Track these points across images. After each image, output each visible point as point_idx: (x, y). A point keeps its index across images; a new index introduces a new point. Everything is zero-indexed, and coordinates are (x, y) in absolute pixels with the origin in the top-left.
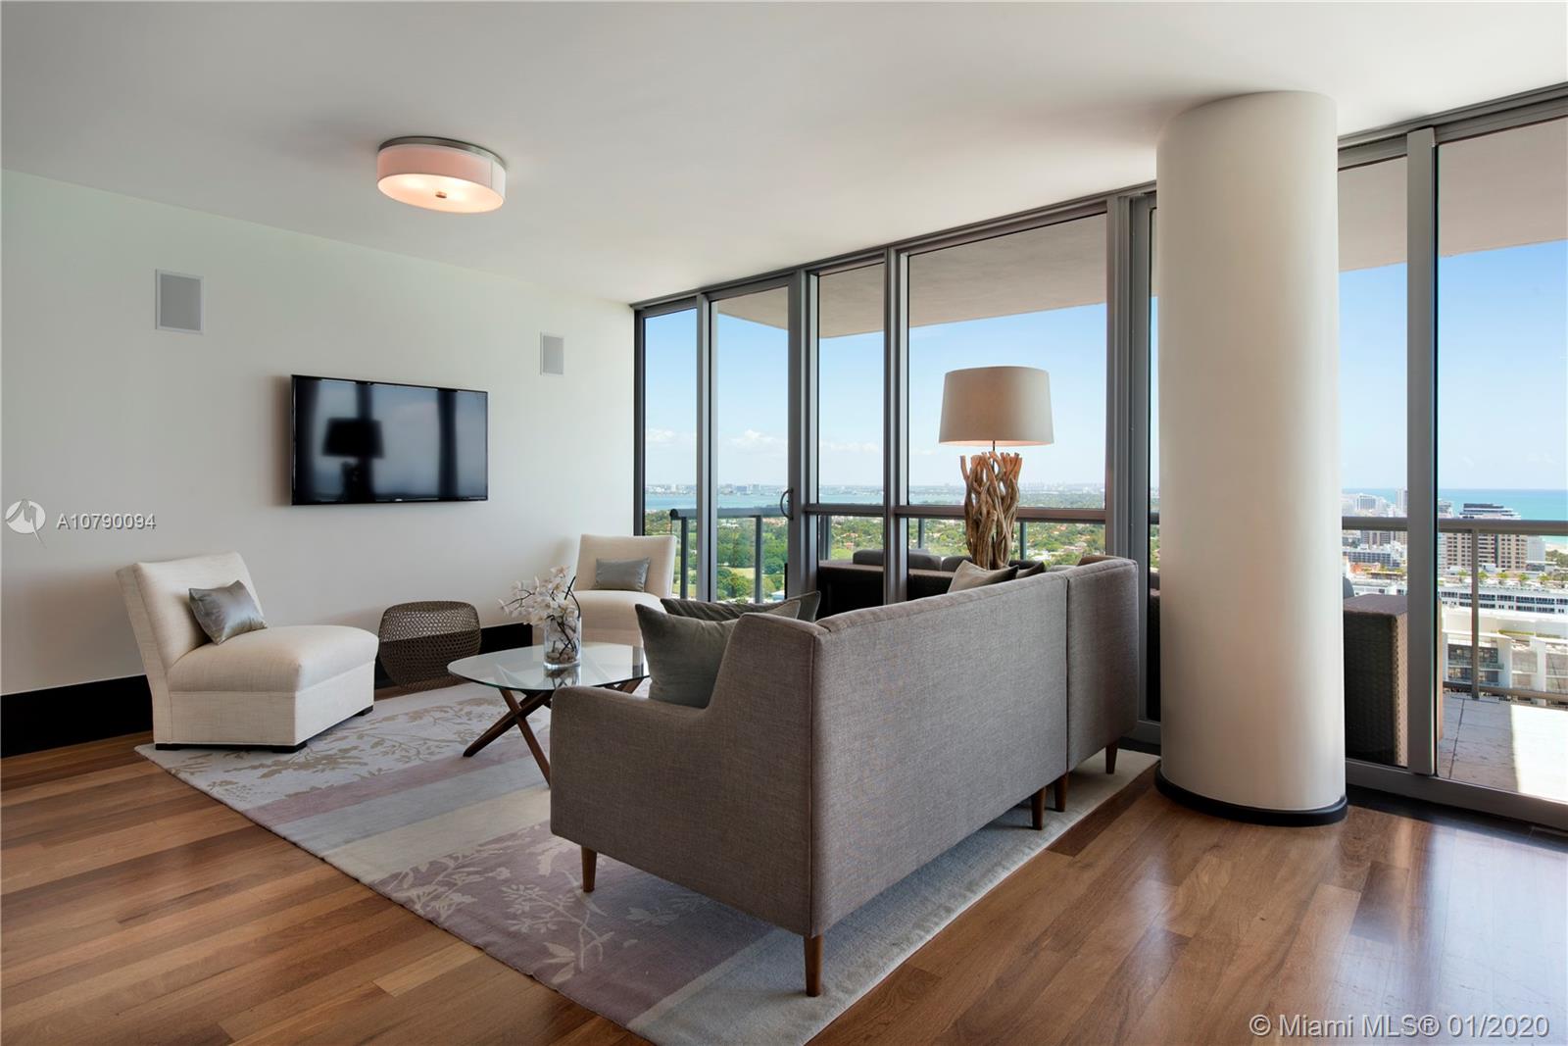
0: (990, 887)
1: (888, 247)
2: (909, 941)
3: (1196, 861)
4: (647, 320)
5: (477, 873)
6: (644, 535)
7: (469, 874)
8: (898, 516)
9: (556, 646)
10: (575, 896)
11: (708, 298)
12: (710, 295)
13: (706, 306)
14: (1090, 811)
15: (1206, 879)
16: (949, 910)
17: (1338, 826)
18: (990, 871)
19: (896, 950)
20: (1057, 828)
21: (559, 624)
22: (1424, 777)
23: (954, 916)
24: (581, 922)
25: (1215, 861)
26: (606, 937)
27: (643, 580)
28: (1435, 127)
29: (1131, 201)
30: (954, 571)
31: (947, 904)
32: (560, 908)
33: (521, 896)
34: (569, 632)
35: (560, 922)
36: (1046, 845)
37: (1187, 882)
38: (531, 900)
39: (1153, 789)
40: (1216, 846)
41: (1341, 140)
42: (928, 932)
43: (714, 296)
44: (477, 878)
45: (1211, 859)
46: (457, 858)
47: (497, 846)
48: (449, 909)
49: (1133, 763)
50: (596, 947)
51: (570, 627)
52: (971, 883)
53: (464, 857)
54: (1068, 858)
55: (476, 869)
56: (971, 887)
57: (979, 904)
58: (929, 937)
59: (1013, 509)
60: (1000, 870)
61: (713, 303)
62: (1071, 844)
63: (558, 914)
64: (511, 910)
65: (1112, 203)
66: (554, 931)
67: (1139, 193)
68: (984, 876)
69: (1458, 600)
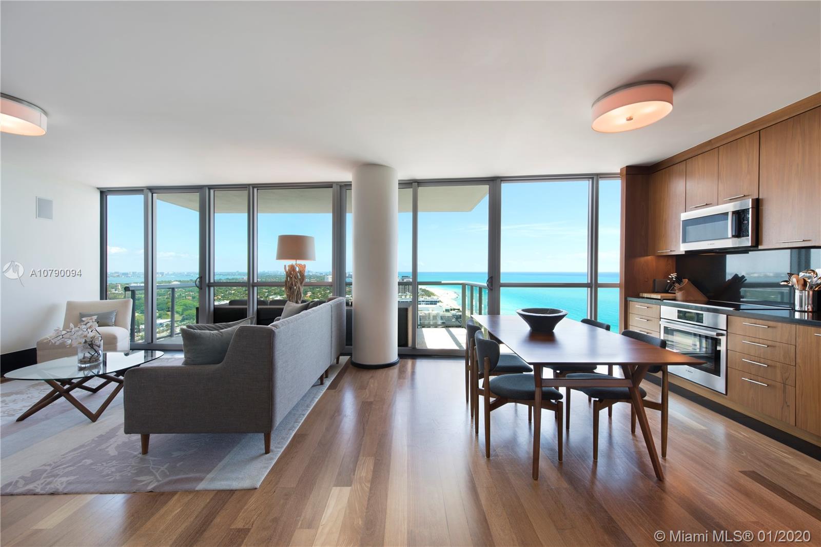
0: (314, 405)
1: (249, 185)
2: (294, 427)
3: (368, 382)
4: (108, 196)
5: (70, 466)
6: (106, 299)
7: (64, 468)
8: (253, 286)
9: (85, 355)
10: (138, 458)
11: (151, 191)
12: (152, 190)
13: (150, 195)
14: (335, 376)
15: (372, 386)
16: (304, 415)
17: (398, 365)
18: (313, 400)
19: (291, 431)
20: (328, 383)
21: (89, 345)
22: (414, 348)
23: (306, 416)
24: (149, 465)
25: (373, 381)
26: (166, 466)
27: (113, 321)
28: (418, 182)
29: (340, 186)
30: (284, 305)
31: (303, 413)
32: (133, 464)
33: (106, 467)
34: (95, 347)
35: (137, 469)
36: (326, 388)
37: (368, 388)
38: (113, 466)
39: (351, 366)
40: (372, 377)
41: (399, 181)
42: (299, 423)
43: (155, 191)
44: (72, 468)
45: (372, 381)
46: (50, 465)
47: (76, 452)
48: (62, 485)
49: (344, 359)
50: (162, 471)
51: (97, 346)
52: (307, 405)
53: (55, 463)
54: (334, 390)
55: (67, 465)
56: (308, 406)
57: (312, 410)
58: (300, 424)
59: (304, 283)
60: (315, 399)
61: (154, 194)
62: (333, 386)
63: (133, 466)
64: (104, 473)
65: (334, 186)
66: (136, 473)
67: (343, 184)
68: (311, 402)
69: (425, 303)
